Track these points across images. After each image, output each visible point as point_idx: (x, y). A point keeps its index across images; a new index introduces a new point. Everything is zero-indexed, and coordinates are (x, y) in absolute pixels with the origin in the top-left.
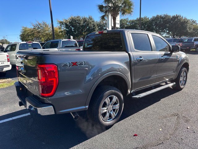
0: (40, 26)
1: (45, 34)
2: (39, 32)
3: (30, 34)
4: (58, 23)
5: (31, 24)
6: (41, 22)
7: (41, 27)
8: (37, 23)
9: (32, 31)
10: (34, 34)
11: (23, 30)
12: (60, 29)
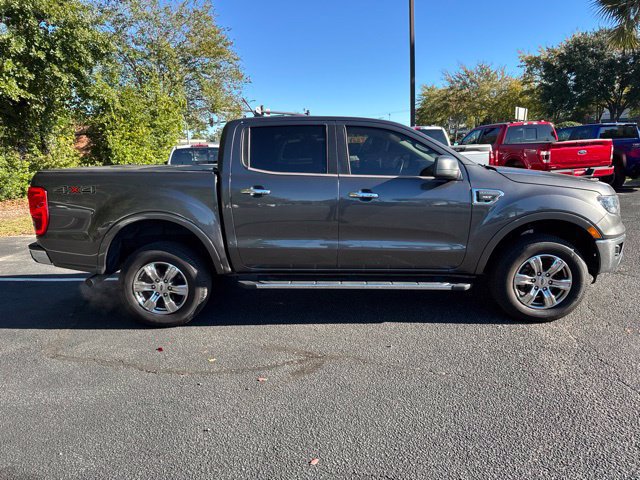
0: (468, 81)
1: (477, 105)
2: (462, 99)
3: (438, 105)
4: (523, 64)
5: (443, 77)
6: (472, 67)
7: (472, 81)
8: (462, 72)
9: (444, 98)
10: (447, 106)
11: (424, 95)
12: (525, 83)
